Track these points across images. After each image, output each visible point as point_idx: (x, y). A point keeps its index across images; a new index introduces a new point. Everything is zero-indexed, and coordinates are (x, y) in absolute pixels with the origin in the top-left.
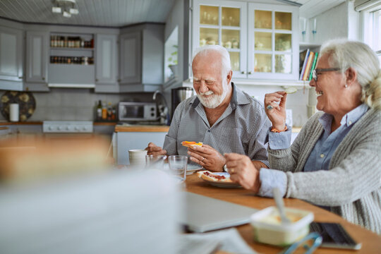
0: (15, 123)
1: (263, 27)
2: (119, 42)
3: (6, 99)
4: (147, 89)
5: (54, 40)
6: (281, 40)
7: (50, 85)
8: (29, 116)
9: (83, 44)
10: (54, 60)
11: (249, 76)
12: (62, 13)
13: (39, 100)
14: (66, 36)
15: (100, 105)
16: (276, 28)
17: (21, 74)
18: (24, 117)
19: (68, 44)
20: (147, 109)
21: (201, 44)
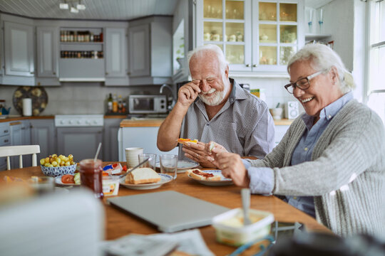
0: (28, 118)
1: (269, 19)
2: (127, 36)
3: (19, 94)
4: (156, 82)
5: (64, 35)
6: (287, 32)
7: (61, 80)
8: (42, 110)
9: (92, 38)
10: (64, 55)
11: (254, 69)
12: (70, 9)
13: (51, 95)
14: (75, 30)
15: (110, 99)
16: (281, 20)
17: (32, 69)
18: (37, 111)
19: (77, 38)
20: (157, 101)
21: (205, 38)
